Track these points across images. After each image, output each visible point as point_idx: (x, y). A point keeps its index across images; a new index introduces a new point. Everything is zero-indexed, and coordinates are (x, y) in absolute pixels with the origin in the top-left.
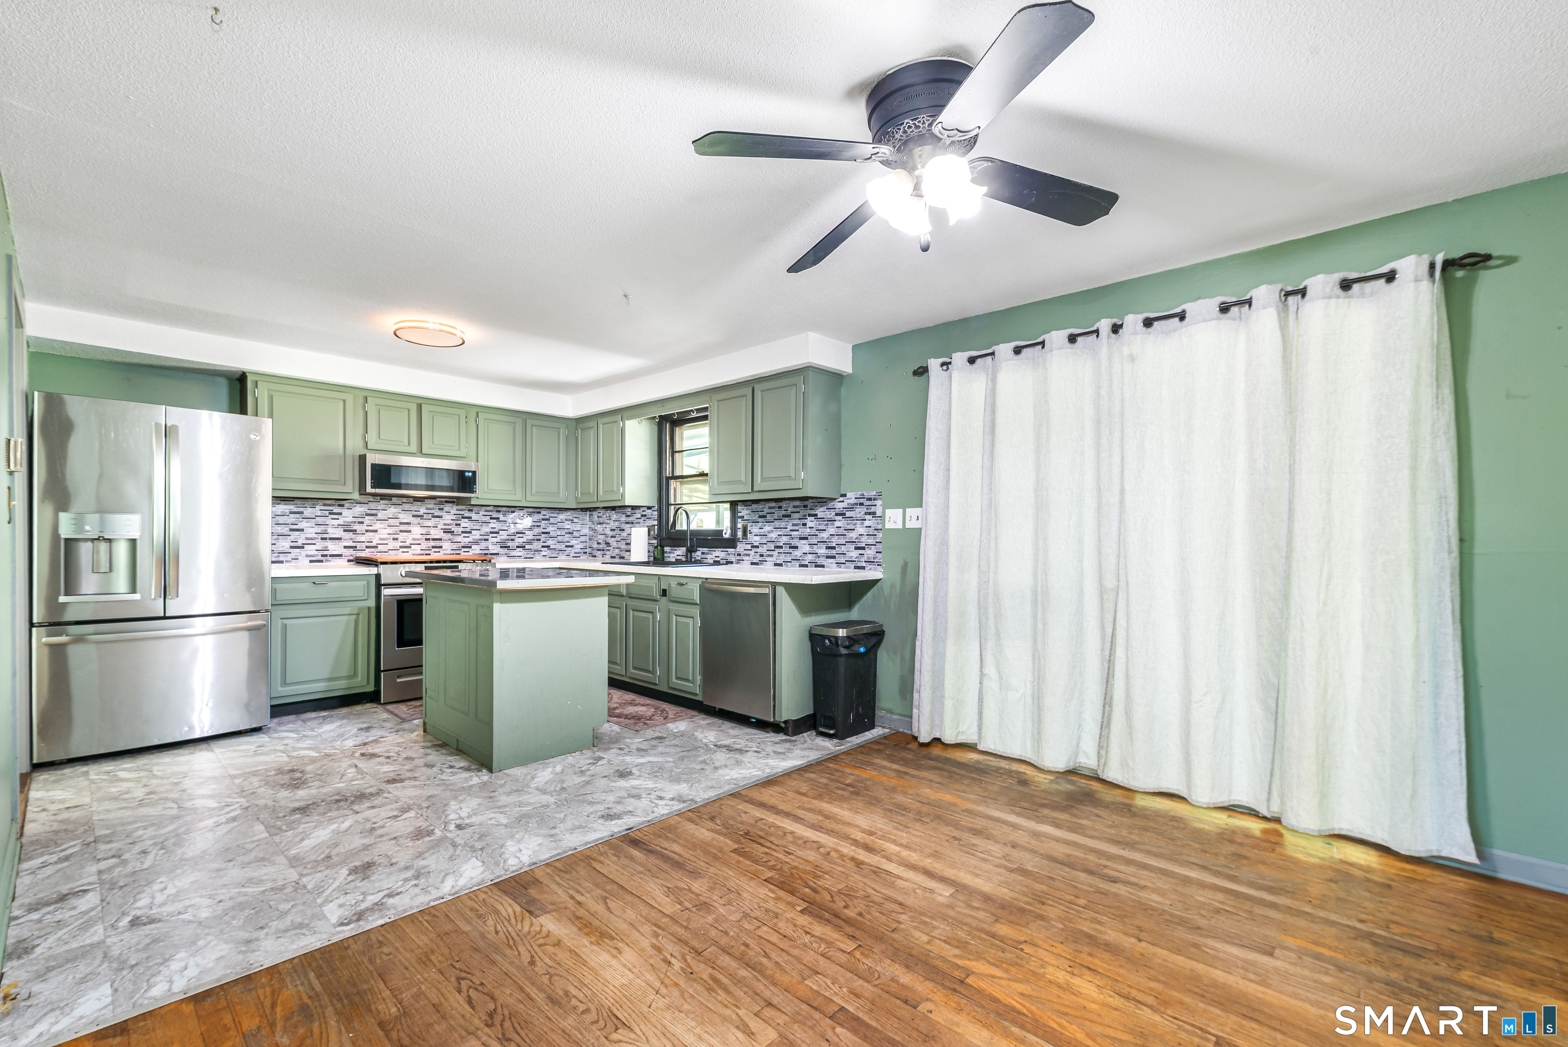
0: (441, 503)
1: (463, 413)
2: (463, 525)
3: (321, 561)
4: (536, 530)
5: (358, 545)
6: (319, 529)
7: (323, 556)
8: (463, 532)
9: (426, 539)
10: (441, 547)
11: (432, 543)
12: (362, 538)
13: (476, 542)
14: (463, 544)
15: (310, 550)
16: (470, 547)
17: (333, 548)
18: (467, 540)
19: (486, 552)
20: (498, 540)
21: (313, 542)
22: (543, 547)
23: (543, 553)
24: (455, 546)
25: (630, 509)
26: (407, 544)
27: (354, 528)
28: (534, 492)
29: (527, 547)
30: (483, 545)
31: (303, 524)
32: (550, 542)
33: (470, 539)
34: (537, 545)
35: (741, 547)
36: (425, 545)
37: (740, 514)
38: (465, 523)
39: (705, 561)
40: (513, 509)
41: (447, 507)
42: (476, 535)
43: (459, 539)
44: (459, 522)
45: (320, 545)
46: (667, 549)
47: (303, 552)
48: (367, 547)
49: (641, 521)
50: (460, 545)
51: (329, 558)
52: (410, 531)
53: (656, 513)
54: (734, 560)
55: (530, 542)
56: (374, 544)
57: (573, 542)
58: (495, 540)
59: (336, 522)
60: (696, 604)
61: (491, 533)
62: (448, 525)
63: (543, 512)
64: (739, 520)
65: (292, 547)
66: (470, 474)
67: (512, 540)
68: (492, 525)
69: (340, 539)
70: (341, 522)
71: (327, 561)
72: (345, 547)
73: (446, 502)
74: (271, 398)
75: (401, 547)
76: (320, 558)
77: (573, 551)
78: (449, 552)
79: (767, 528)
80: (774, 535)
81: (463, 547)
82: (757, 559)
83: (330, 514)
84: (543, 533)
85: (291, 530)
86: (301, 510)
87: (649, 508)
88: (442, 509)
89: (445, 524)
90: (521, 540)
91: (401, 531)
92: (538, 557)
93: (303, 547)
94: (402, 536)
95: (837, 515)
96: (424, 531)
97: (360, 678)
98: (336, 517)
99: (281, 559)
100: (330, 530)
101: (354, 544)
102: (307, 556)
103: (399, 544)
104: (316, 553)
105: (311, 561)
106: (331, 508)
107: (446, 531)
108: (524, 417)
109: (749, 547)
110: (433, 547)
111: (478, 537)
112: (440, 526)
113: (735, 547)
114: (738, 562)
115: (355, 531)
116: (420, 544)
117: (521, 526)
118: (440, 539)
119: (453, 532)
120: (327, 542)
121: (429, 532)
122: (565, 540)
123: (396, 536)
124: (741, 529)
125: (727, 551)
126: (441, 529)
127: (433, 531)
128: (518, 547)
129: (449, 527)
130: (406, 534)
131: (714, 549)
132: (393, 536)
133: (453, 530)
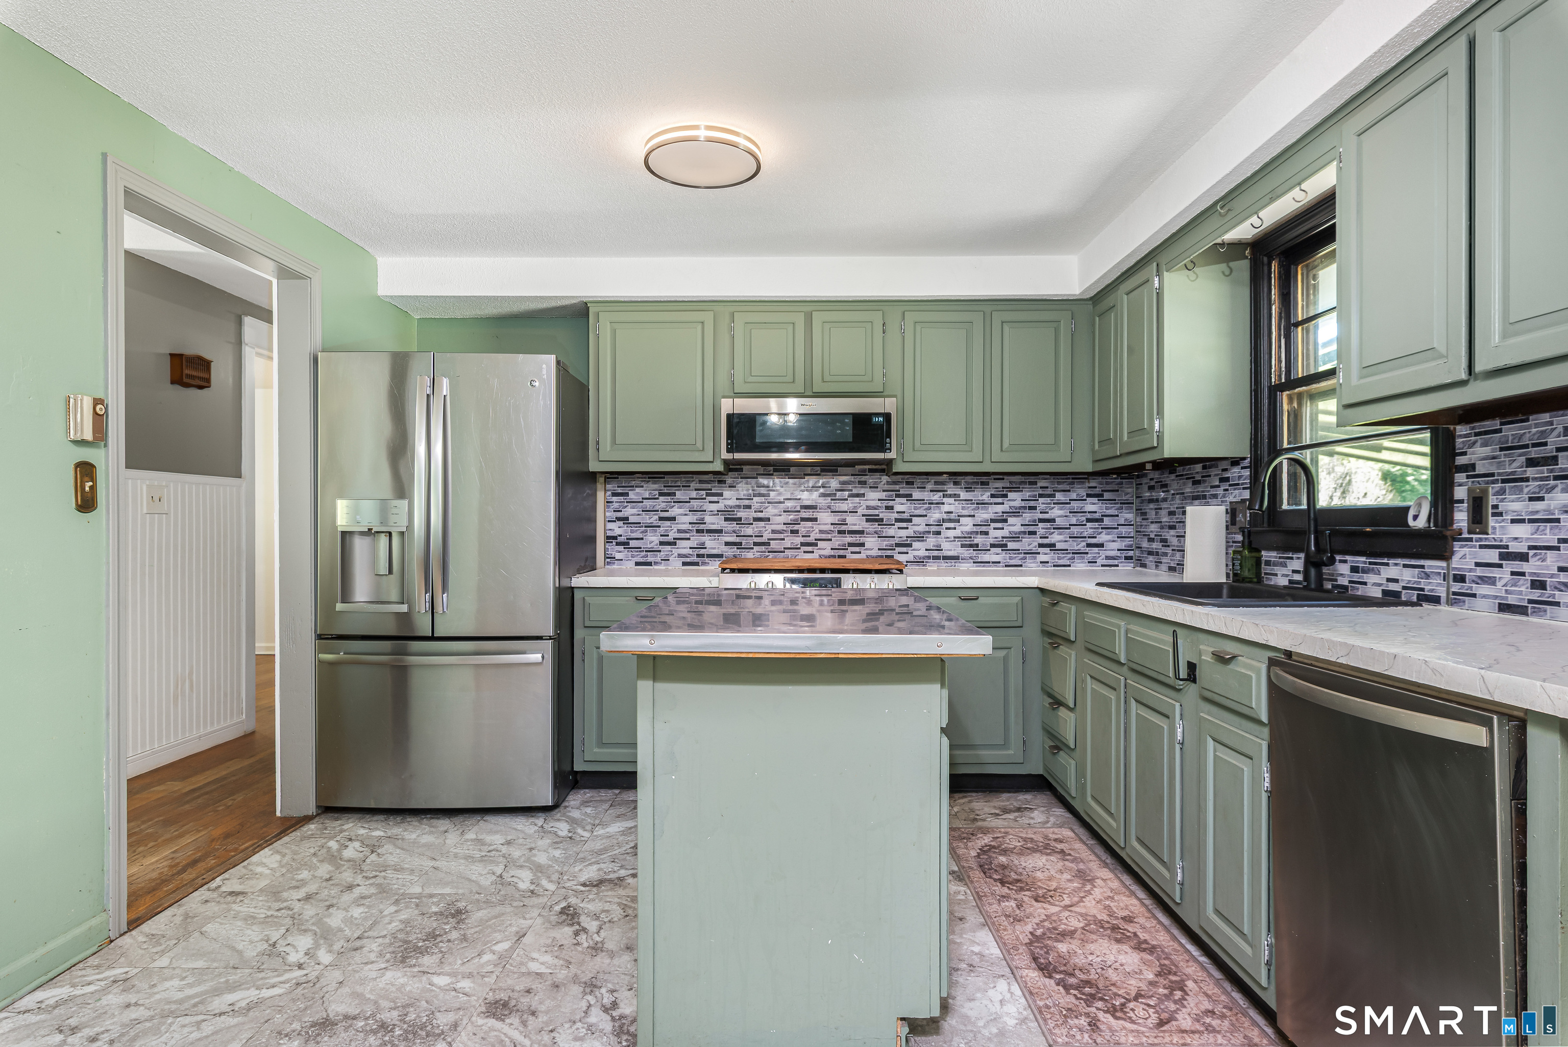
0: (863, 473)
1: (877, 317)
2: (898, 508)
3: (697, 564)
4: (1028, 516)
5: (744, 541)
6: (692, 518)
7: (698, 556)
8: (897, 520)
9: (840, 532)
10: (863, 545)
11: (849, 539)
12: (749, 531)
13: (920, 537)
14: (897, 540)
15: (684, 547)
16: (910, 545)
17: (713, 545)
18: (904, 533)
19: (936, 553)
20: (957, 533)
21: (687, 536)
22: (1041, 546)
23: (1042, 558)
24: (885, 543)
26: (811, 539)
27: (739, 515)
28: (1006, 445)
29: (1011, 545)
30: (931, 541)
31: (675, 511)
32: (1055, 538)
33: (910, 532)
34: (1029, 543)
35: (1463, 557)
36: (838, 541)
37: (1461, 460)
38: (901, 506)
39: (1360, 591)
40: (984, 479)
41: (871, 479)
42: (919, 525)
43: (891, 531)
44: (891, 503)
45: (695, 540)
46: (1266, 555)
47: (676, 552)
48: (755, 544)
49: (1220, 491)
50: (892, 542)
51: (707, 560)
52: (815, 520)
53: (1247, 473)
54: (1442, 592)
55: (1015, 537)
57: (1103, 538)
58: (951, 533)
59: (714, 507)
60: (1259, 722)
61: (946, 521)
62: (875, 508)
63: (1041, 483)
64: (1460, 477)
65: (661, 543)
66: (881, 419)
67: (986, 533)
68: (946, 508)
69: (720, 531)
70: (720, 506)
71: (704, 564)
72: (727, 544)
73: (871, 471)
74: (614, 332)
75: (803, 544)
76: (695, 559)
77: (1103, 554)
78: (875, 552)
81: (898, 545)
82: (1523, 592)
83: (708, 495)
84: (1042, 520)
85: (661, 519)
86: (672, 490)
87: (1235, 462)
88: (864, 483)
89: (868, 508)
90: (999, 533)
91: (803, 519)
92: (1031, 565)
93: (675, 544)
94: (803, 527)
96: (835, 519)
98: (715, 499)
99: (650, 559)
100: (708, 519)
101: (738, 540)
102: (680, 556)
103: (798, 540)
104: (690, 551)
105: (684, 564)
106: (709, 486)
107: (871, 519)
109: (1494, 556)
110: (851, 545)
111: (922, 528)
112: (861, 511)
113: (1444, 555)
114: (1456, 599)
115: (740, 519)
116: (831, 540)
117: (999, 509)
118: (861, 532)
119: (882, 520)
120: (704, 536)
121: (845, 520)
122: (1085, 534)
123: (796, 527)
124: (1461, 501)
125: (1423, 567)
126: (863, 515)
127: (850, 519)
128: (993, 546)
129: (876, 512)
130: (809, 524)
131: (1385, 561)
132: (791, 527)
133: (881, 516)
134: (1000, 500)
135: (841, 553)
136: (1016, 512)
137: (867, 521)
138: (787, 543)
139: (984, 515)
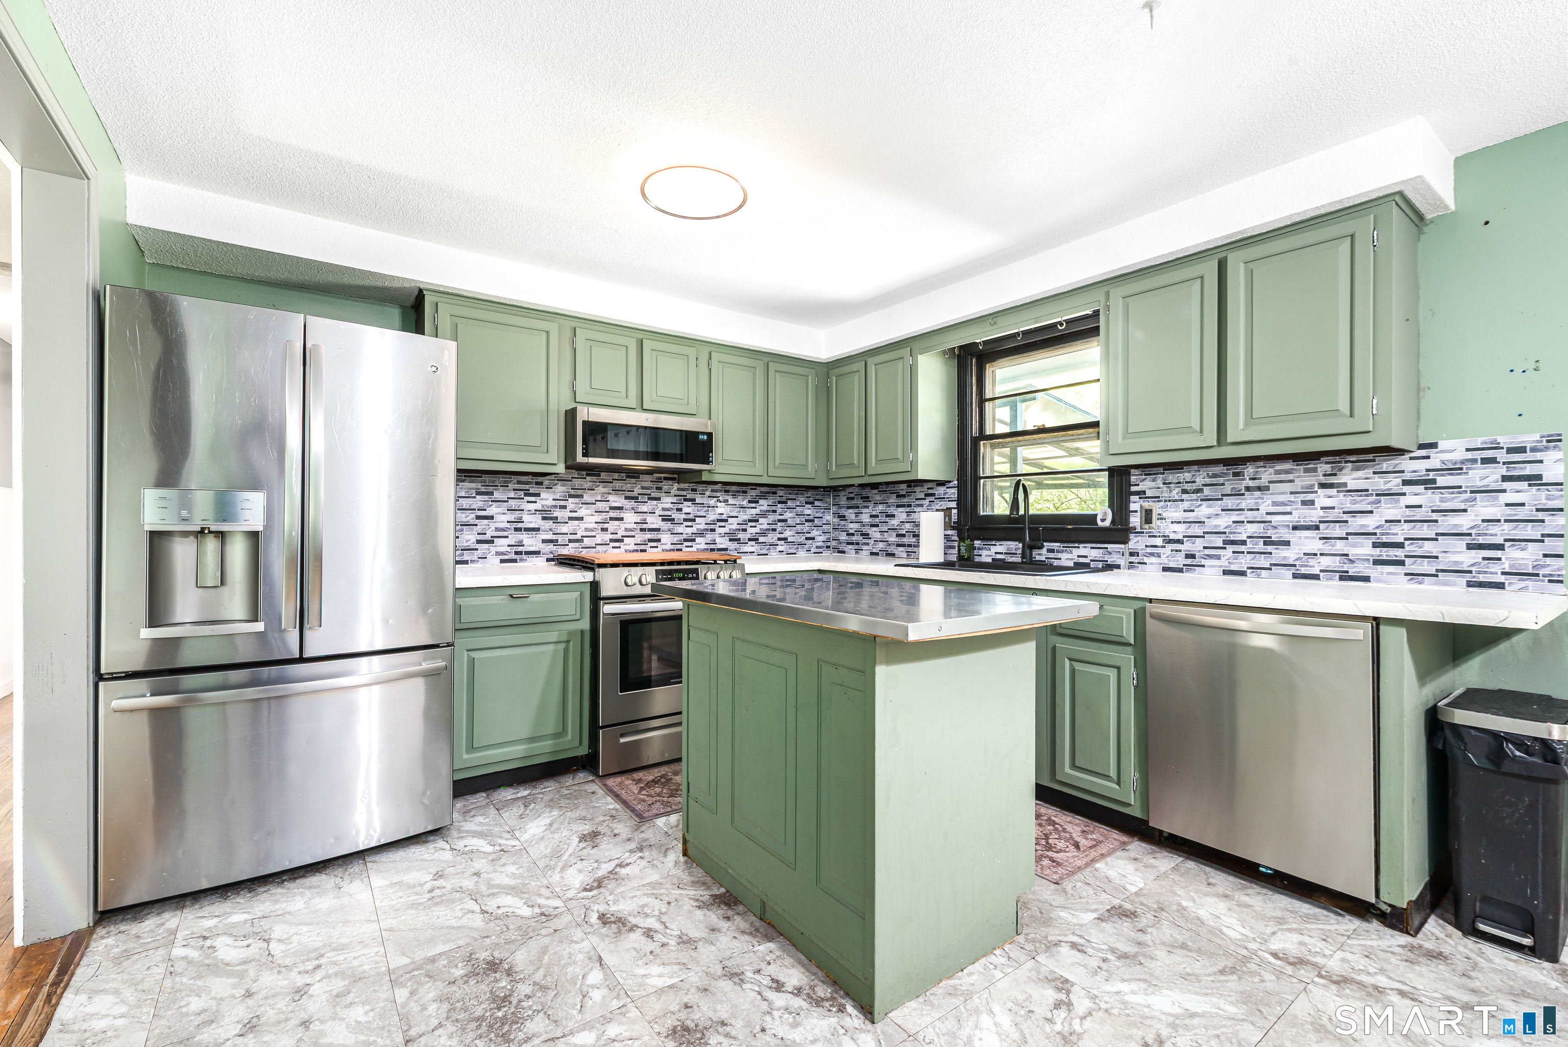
0: (659, 480)
1: (691, 352)
2: (685, 510)
3: (515, 561)
4: (772, 517)
5: (560, 539)
6: (512, 517)
7: (516, 553)
8: (685, 520)
9: (642, 530)
10: (659, 540)
11: (649, 536)
12: (565, 529)
13: (701, 534)
14: (685, 536)
15: (502, 545)
16: (694, 540)
17: (530, 542)
18: (690, 530)
19: (712, 546)
20: (726, 530)
21: (505, 534)
22: (779, 539)
23: (780, 548)
24: (676, 539)
25: (904, 486)
26: (618, 536)
27: (555, 514)
28: (777, 463)
29: (761, 539)
30: (709, 537)
31: (493, 510)
32: (788, 533)
33: (694, 530)
34: (772, 538)
35: (1136, 543)
36: (640, 537)
37: (1133, 489)
38: (687, 508)
39: (1056, 563)
40: (744, 488)
41: (665, 486)
42: (701, 524)
43: (680, 529)
44: (680, 506)
45: (514, 538)
46: (977, 543)
47: (493, 550)
48: (570, 541)
49: (926, 502)
50: (682, 537)
51: (524, 557)
52: (622, 519)
53: (955, 491)
54: (1122, 562)
55: (763, 533)
56: (578, 537)
57: (814, 533)
58: (722, 530)
59: (532, 507)
60: (1129, 644)
61: (719, 520)
62: (668, 510)
63: (780, 493)
64: (1133, 498)
65: (479, 542)
66: (705, 437)
67: (745, 530)
68: (719, 510)
69: (538, 530)
70: (538, 506)
71: (522, 560)
72: (544, 541)
73: (666, 478)
74: (454, 326)
75: (612, 540)
76: (513, 556)
77: (815, 545)
78: (669, 547)
79: (1204, 510)
80: (1223, 522)
81: (685, 540)
82: (1180, 560)
83: (526, 495)
84: (780, 521)
85: (478, 517)
86: (491, 489)
87: (941, 483)
88: (660, 488)
89: (664, 509)
90: (754, 530)
91: (611, 519)
92: (774, 554)
93: (493, 542)
94: (612, 525)
95: (1406, 483)
96: (638, 518)
97: (569, 737)
98: (533, 499)
99: (465, 558)
100: (526, 518)
101: (554, 537)
102: (498, 553)
103: (608, 537)
104: (508, 549)
105: (502, 561)
106: (527, 487)
107: (666, 519)
108: (766, 359)
109: (1159, 541)
110: (650, 540)
111: (703, 526)
112: (658, 512)
113: (1125, 541)
114: (1131, 565)
115: (556, 518)
116: (634, 536)
117: (754, 511)
118: (658, 530)
119: (673, 520)
120: (522, 534)
121: (645, 520)
122: (805, 531)
123: (606, 526)
124: (1136, 511)
125: (1107, 548)
126: (660, 516)
127: (650, 519)
128: (750, 540)
129: (669, 513)
130: (617, 523)
131: (1077, 545)
132: (601, 526)
133: (673, 516)
134: (753, 505)
135: (679, 547)
136: (764, 515)
137: (663, 520)
138: (598, 540)
139: (744, 517)
